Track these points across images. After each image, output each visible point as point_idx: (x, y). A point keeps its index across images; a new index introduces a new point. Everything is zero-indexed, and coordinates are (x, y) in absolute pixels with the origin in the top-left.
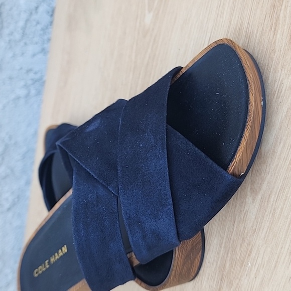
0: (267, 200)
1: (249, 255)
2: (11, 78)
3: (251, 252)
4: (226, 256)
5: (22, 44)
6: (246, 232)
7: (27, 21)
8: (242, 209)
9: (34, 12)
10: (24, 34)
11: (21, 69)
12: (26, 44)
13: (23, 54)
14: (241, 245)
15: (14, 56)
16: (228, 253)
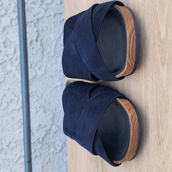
0: (170, 65)
1: (168, 103)
2: (52, 76)
3: (169, 101)
4: (157, 111)
5: (55, 57)
6: (164, 90)
7: (56, 45)
8: (159, 78)
9: (58, 40)
10: (55, 52)
11: (56, 70)
12: (57, 57)
13: (56, 63)
14: (163, 99)
15: (52, 64)
16: (158, 109)
